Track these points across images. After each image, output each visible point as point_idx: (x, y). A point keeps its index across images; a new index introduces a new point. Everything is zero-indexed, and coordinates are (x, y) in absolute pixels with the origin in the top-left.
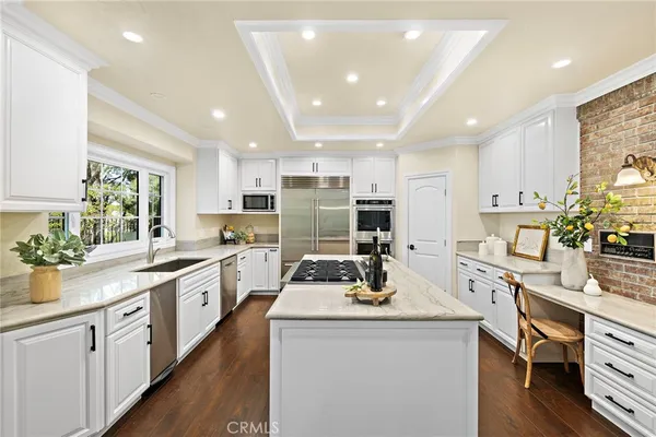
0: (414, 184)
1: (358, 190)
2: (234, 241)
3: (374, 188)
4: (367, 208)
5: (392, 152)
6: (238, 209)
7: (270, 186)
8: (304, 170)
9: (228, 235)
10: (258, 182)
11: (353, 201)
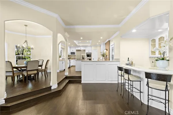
0: (94, 51)
1: (86, 52)
2: (69, 59)
3: (89, 51)
4: (88, 54)
5: (91, 46)
6: (70, 54)
7: (74, 51)
8: (79, 49)
9: (69, 58)
10: (73, 50)
11: (86, 53)
